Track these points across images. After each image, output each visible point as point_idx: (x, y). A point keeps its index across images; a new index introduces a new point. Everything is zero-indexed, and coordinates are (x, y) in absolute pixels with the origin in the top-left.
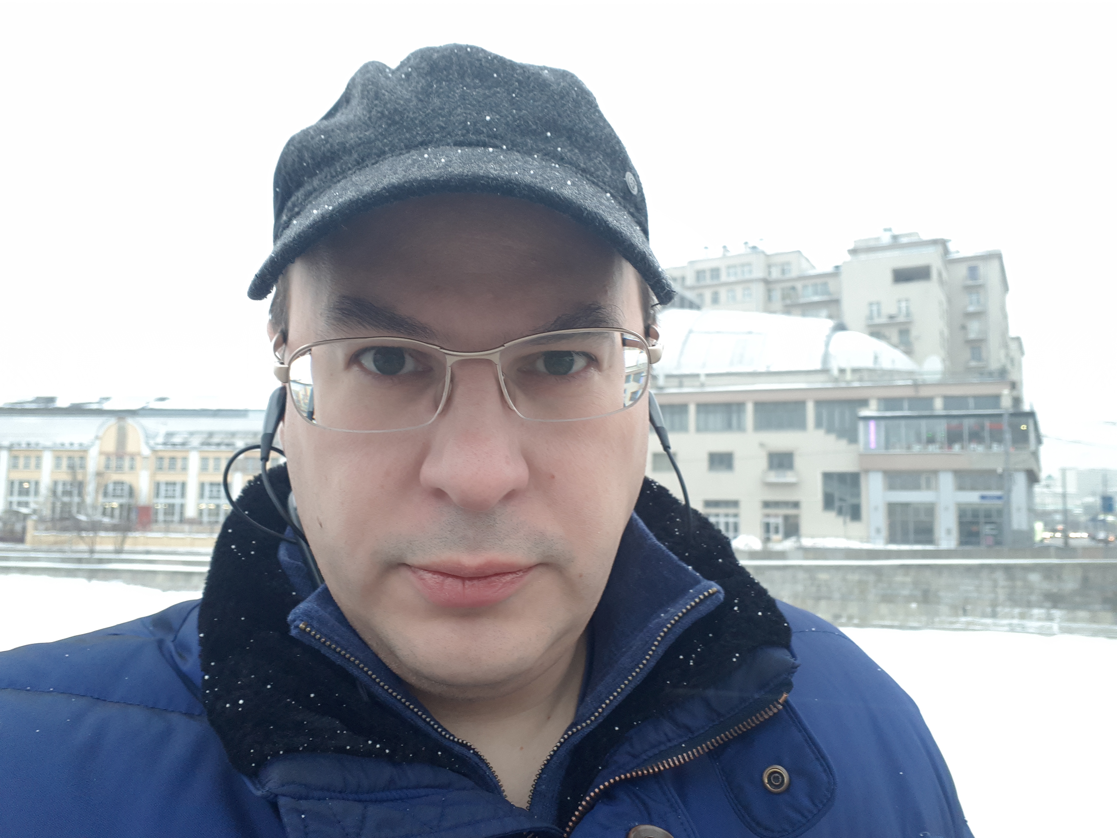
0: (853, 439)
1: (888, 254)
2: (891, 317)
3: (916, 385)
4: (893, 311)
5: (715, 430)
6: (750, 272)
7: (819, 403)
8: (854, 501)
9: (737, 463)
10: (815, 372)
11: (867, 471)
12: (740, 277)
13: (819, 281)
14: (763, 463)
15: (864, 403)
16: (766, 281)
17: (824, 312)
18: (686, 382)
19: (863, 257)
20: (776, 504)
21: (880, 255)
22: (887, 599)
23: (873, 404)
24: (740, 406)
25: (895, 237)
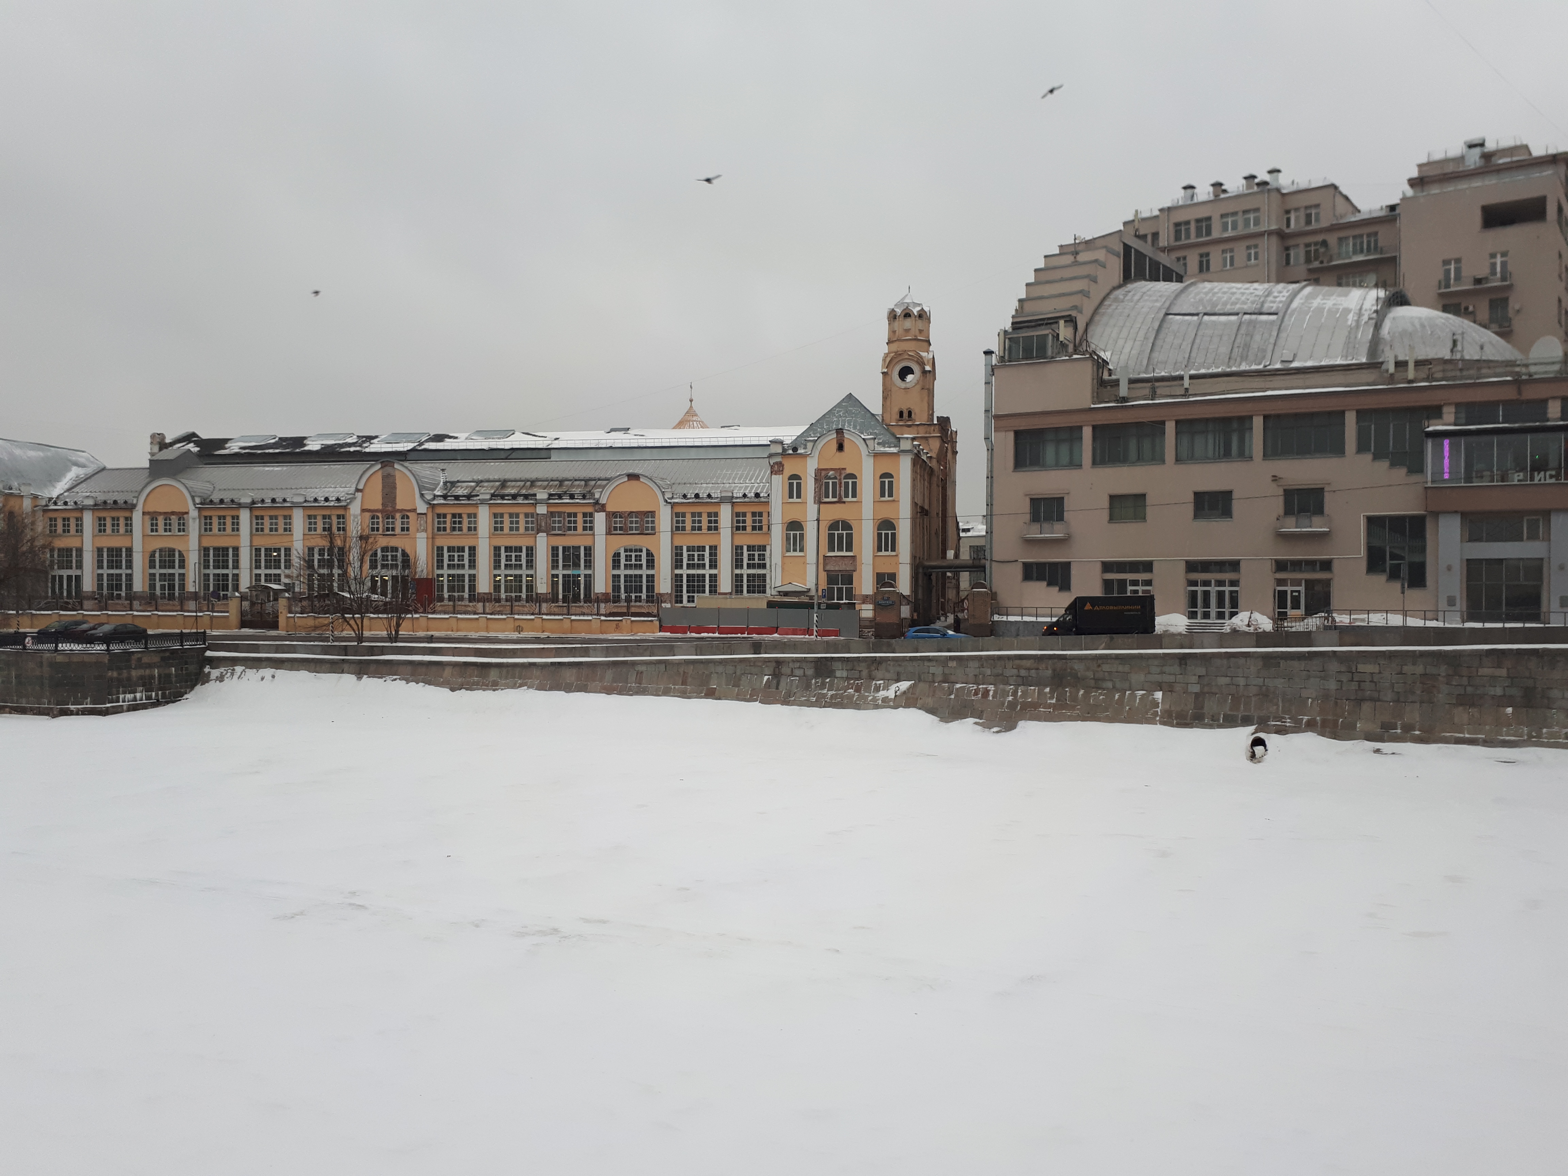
0: (1416, 467)
1: (1477, 183)
2: (1478, 281)
3: (1518, 383)
4: (1483, 271)
5: (1205, 459)
6: (1257, 222)
7: (1361, 414)
8: (1417, 559)
9: (1237, 507)
10: (1360, 367)
11: (1436, 514)
12: (1241, 231)
13: (1366, 230)
14: (1278, 505)
15: (1435, 412)
16: (1281, 235)
17: (1372, 278)
18: (1161, 388)
19: (1435, 190)
20: (1297, 565)
21: (1463, 185)
22: (1465, 701)
23: (1449, 413)
24: (1244, 422)
25: (1487, 157)
